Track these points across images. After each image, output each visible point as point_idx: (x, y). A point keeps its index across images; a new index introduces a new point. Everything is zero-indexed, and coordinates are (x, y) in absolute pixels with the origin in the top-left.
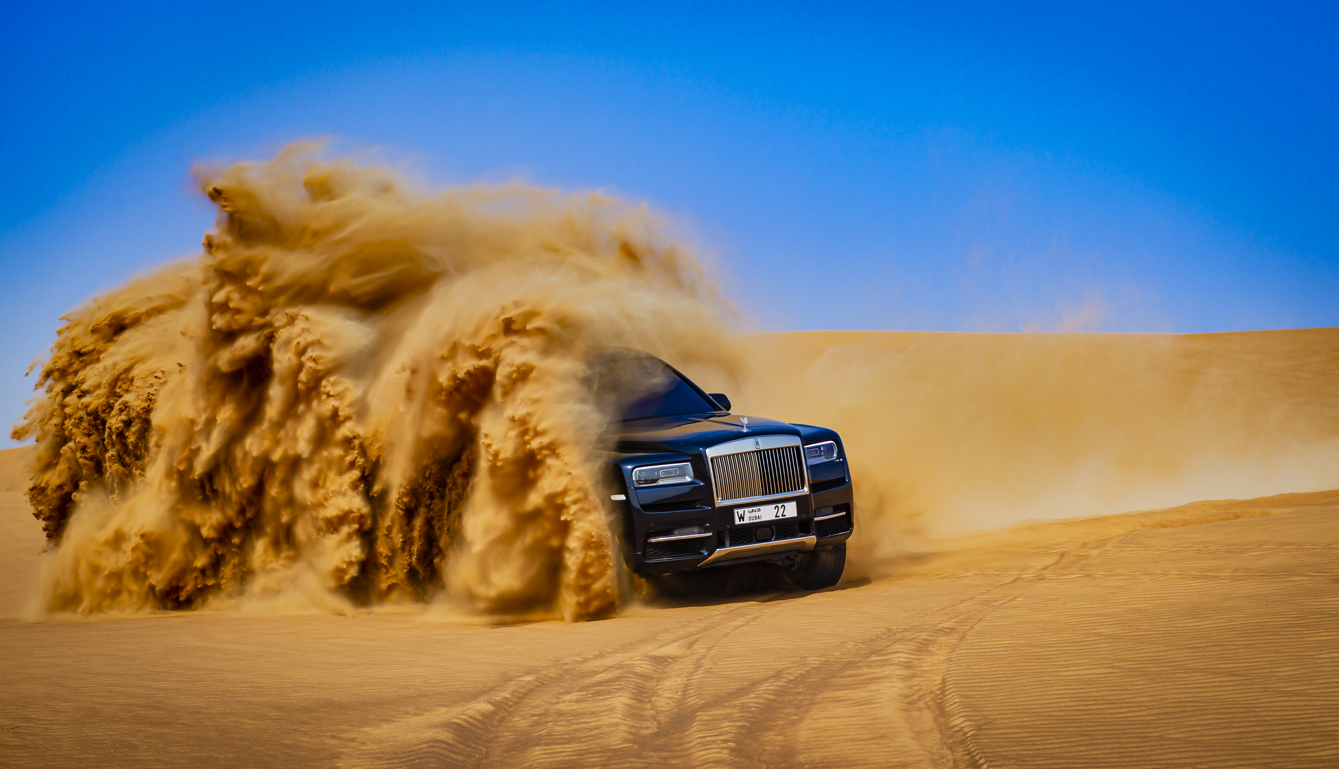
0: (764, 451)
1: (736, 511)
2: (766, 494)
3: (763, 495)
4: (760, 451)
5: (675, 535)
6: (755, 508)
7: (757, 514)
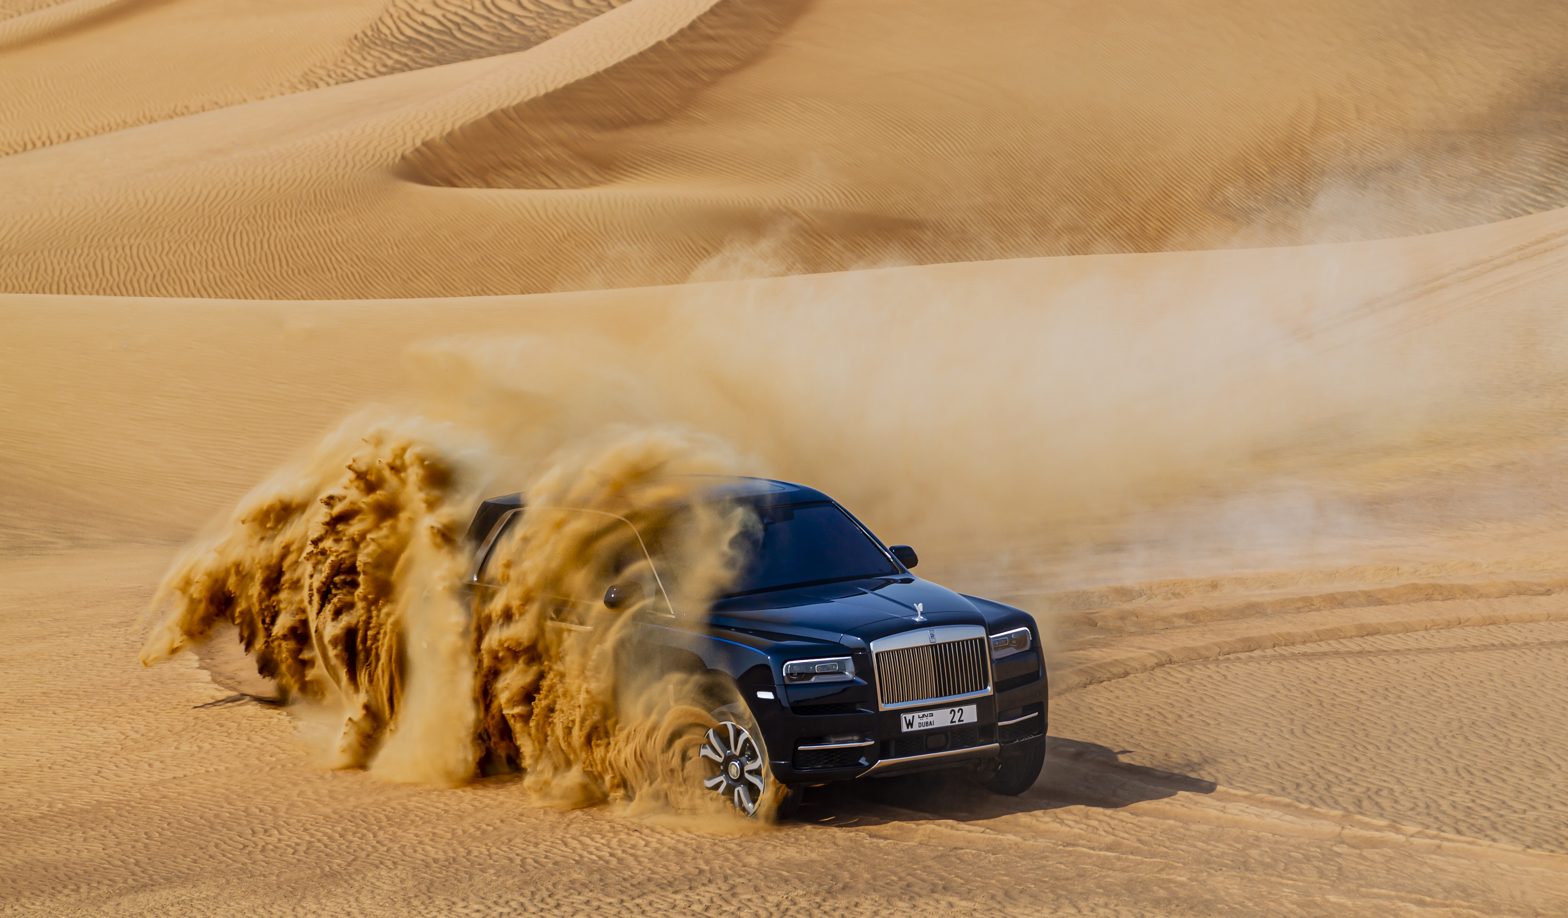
0: (940, 645)
1: (903, 716)
2: (941, 696)
3: (937, 697)
4: (935, 645)
5: (830, 743)
6: (926, 713)
7: (929, 719)
